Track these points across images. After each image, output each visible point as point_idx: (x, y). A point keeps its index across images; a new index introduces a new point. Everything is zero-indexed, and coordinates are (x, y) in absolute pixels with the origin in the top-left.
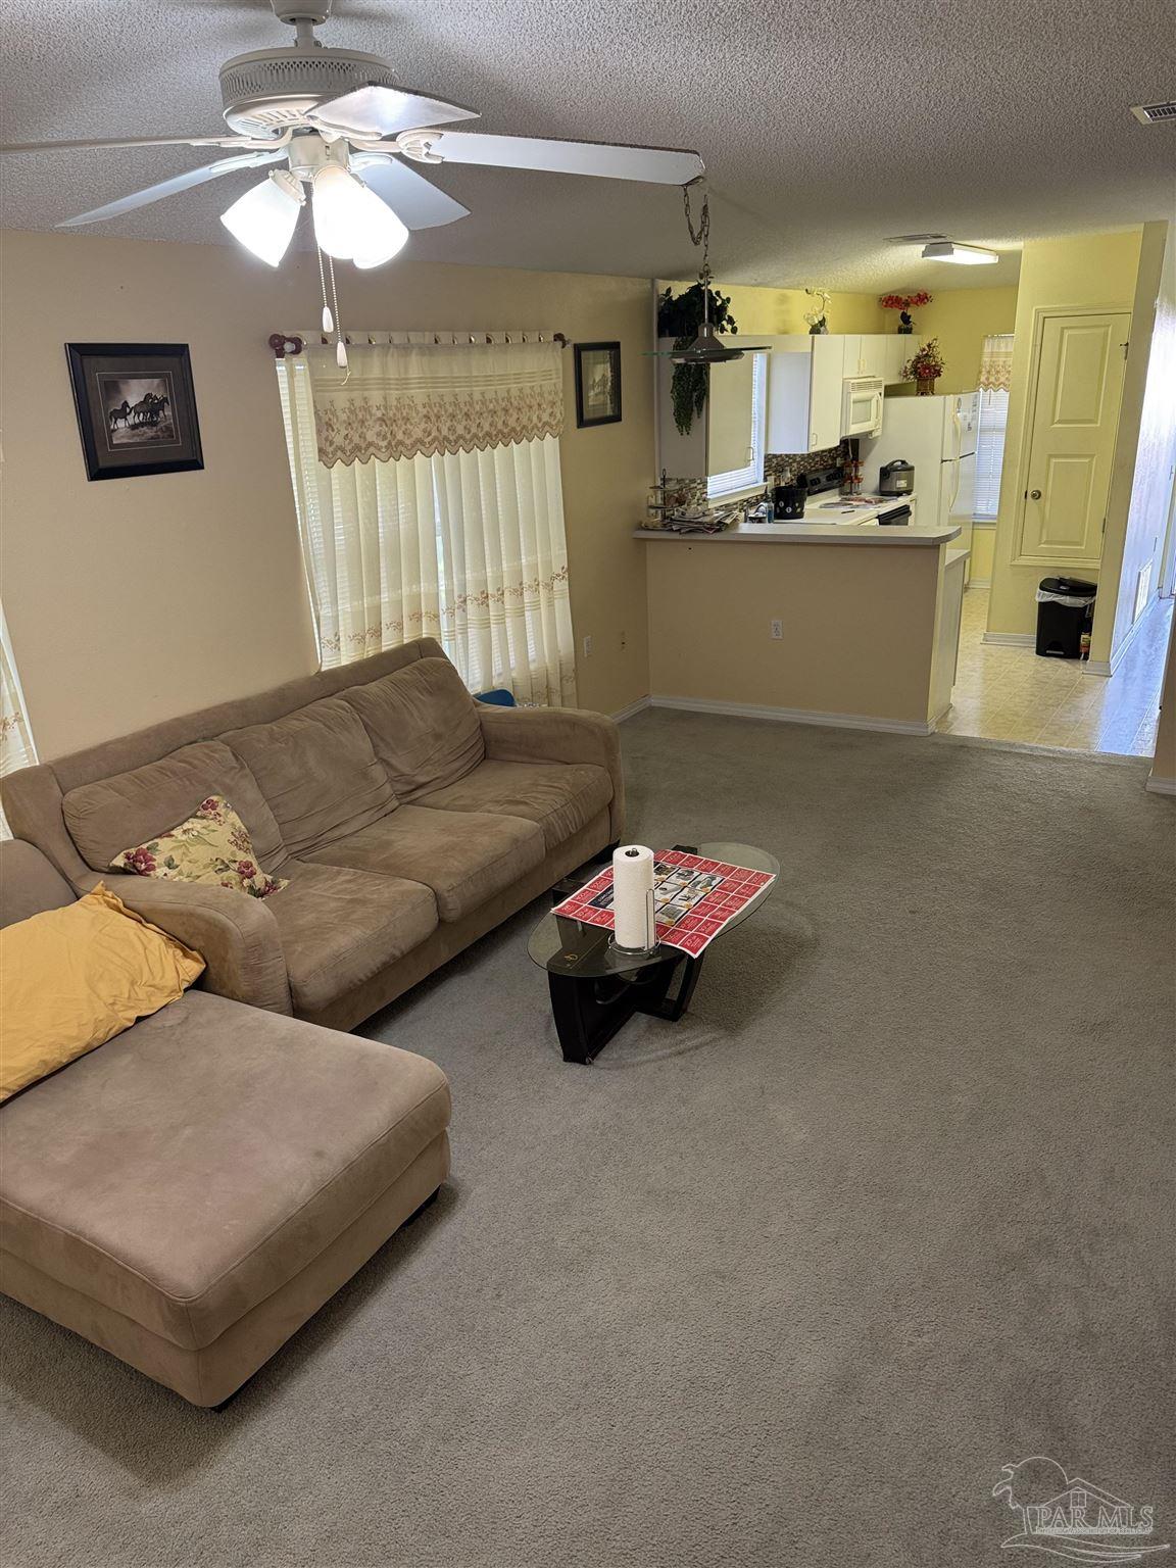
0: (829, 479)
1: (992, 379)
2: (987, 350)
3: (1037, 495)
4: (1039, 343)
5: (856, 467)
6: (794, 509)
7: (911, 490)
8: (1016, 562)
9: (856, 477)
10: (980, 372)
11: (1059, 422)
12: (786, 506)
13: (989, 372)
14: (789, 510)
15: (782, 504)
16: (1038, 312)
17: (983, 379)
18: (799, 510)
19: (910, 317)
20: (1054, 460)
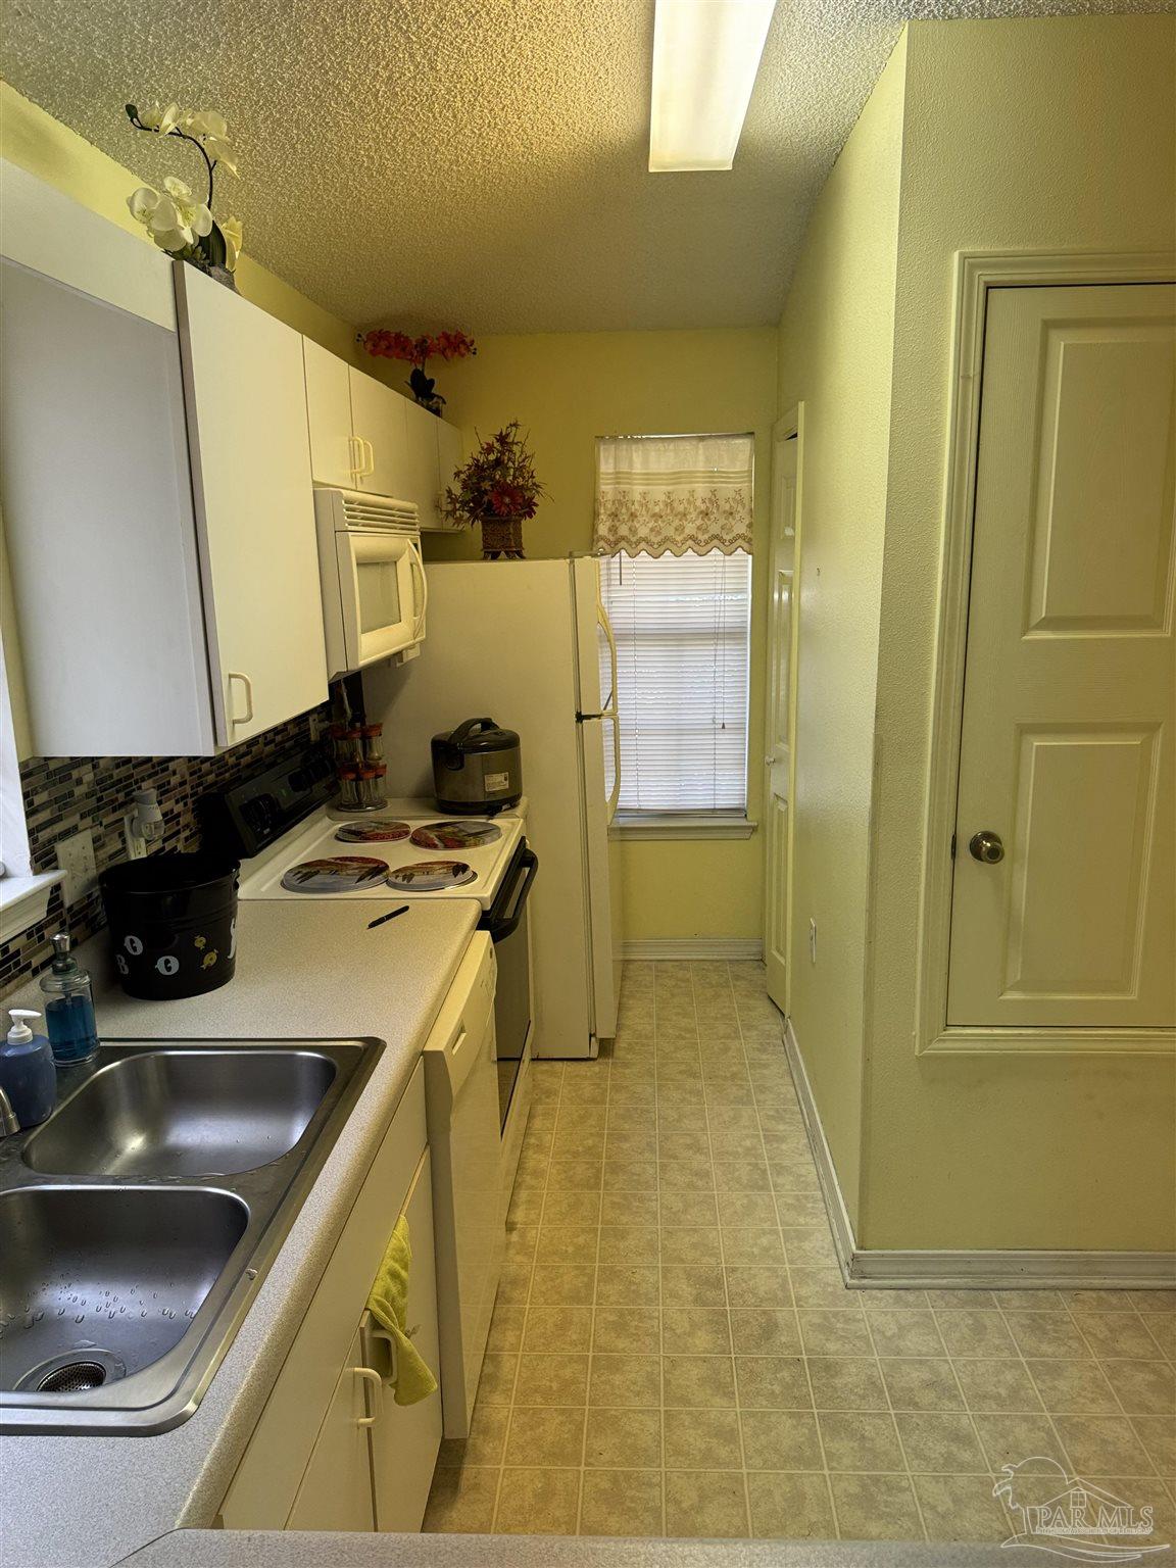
0: (297, 783)
1: (623, 530)
2: (606, 466)
3: (986, 849)
4: (974, 371)
5: (366, 739)
6: (190, 958)
7: (519, 796)
8: (936, 1048)
9: (369, 767)
10: (596, 515)
11: (1048, 624)
12: (154, 950)
13: (614, 515)
14: (168, 965)
15: (136, 945)
16: (969, 264)
17: (603, 529)
18: (210, 959)
19: (432, 382)
20: (1037, 742)
